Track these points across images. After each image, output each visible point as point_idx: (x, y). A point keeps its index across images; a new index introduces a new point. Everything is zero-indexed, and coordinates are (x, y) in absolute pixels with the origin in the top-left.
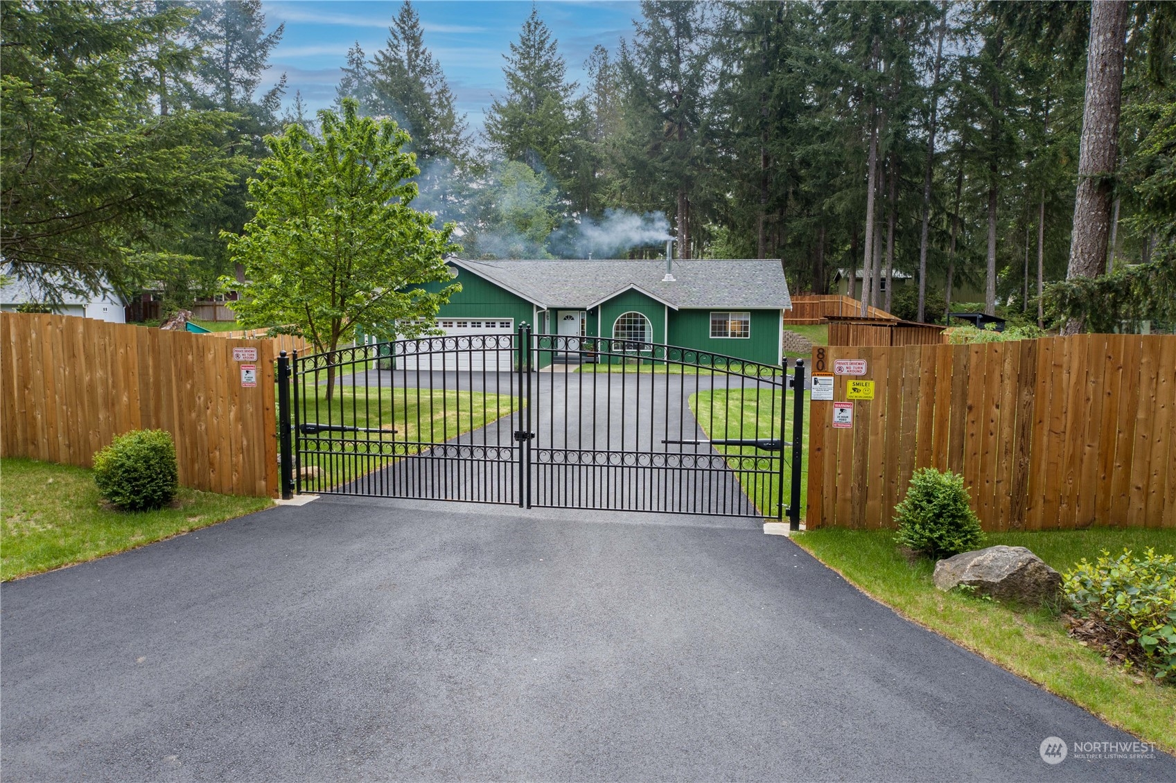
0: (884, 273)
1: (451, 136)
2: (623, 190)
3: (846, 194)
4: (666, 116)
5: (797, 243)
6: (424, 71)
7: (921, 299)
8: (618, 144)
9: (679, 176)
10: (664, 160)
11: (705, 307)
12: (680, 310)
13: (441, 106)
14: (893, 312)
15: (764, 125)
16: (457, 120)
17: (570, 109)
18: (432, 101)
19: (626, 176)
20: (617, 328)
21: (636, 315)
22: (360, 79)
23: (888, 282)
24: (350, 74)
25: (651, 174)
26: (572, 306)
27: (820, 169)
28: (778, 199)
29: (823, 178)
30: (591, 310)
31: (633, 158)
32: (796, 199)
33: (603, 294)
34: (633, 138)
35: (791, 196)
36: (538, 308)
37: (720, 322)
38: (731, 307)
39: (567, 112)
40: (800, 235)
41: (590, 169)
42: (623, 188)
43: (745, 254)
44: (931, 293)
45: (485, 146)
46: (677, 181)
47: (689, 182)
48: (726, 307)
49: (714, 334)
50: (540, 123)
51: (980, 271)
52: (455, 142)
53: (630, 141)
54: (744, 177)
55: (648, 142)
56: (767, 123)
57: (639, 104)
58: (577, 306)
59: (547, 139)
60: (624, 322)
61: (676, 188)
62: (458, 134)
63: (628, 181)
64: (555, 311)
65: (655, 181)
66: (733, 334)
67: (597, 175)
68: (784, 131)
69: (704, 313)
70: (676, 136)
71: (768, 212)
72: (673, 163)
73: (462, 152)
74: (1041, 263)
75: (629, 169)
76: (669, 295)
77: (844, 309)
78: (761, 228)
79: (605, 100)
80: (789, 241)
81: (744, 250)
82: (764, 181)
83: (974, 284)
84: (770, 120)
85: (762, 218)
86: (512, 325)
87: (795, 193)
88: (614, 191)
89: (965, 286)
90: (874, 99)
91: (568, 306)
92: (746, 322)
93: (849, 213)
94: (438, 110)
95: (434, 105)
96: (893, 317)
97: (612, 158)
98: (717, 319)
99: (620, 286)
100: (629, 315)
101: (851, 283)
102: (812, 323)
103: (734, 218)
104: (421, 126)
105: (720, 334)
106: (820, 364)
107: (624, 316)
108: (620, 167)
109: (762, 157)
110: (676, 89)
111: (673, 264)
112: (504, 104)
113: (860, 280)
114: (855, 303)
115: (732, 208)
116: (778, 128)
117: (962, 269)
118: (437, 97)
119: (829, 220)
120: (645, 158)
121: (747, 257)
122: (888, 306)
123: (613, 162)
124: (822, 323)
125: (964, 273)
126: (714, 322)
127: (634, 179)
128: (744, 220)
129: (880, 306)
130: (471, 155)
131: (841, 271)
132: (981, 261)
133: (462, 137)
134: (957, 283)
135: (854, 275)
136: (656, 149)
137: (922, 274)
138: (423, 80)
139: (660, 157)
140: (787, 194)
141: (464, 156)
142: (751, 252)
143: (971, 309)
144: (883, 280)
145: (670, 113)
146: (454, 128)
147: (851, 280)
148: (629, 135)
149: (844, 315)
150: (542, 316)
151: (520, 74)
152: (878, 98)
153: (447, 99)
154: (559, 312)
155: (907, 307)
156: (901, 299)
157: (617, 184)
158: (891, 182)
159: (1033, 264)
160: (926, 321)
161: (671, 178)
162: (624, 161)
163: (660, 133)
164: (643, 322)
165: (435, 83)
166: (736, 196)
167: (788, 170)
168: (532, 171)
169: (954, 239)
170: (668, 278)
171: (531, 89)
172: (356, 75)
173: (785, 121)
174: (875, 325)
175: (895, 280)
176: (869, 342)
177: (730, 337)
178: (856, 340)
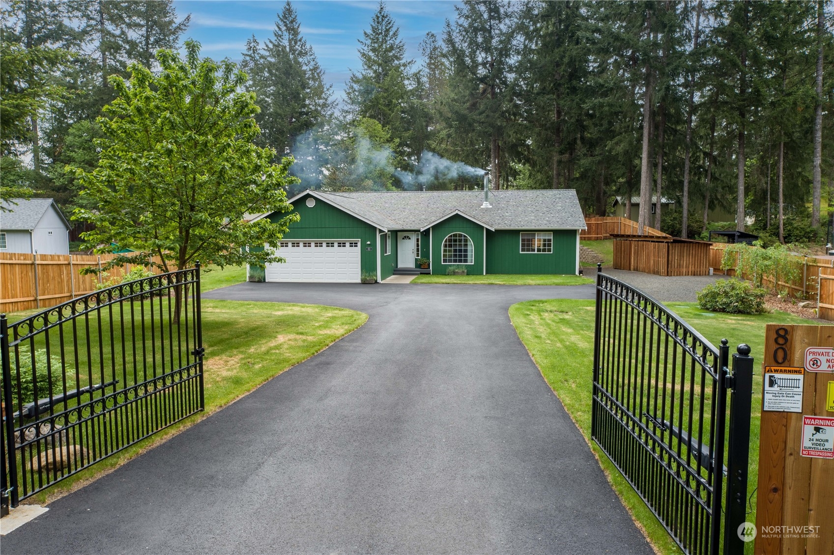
0: (654, 199)
1: (321, 101)
2: (449, 137)
3: (624, 137)
4: (483, 80)
5: (583, 176)
6: (301, 54)
7: (685, 220)
8: (444, 102)
9: (492, 125)
10: (481, 114)
11: (517, 228)
12: (497, 231)
13: (314, 79)
14: (662, 230)
15: (557, 86)
16: (325, 90)
17: (408, 79)
18: (307, 76)
19: (451, 126)
20: (445, 246)
21: (460, 235)
22: (255, 61)
23: (659, 206)
24: (248, 58)
25: (470, 125)
26: (409, 228)
27: (603, 118)
28: (569, 144)
29: (605, 125)
30: (424, 231)
31: (457, 112)
32: (582, 143)
33: (433, 219)
34: (456, 97)
35: (579, 142)
36: (381, 231)
37: (528, 240)
38: (537, 228)
39: (406, 82)
40: (586, 171)
41: (424, 124)
42: (449, 136)
43: (542, 186)
44: (691, 215)
45: (346, 108)
46: (491, 130)
47: (500, 131)
48: (533, 228)
49: (523, 250)
50: (386, 90)
51: (730, 197)
52: (324, 105)
53: (454, 100)
54: (542, 126)
55: (468, 100)
56: (559, 85)
57: (461, 71)
58: (412, 228)
59: (392, 102)
60: (450, 241)
61: (490, 135)
62: (326, 100)
63: (452, 130)
64: (395, 233)
65: (474, 130)
66: (539, 250)
67: (429, 129)
68: (574, 90)
69: (516, 232)
70: (489, 96)
71: (561, 153)
72: (488, 116)
73: (329, 113)
74: (781, 190)
75: (453, 121)
76: (487, 218)
77: (623, 228)
78: (555, 166)
79: (435, 73)
80: (578, 175)
81: (542, 183)
82: (557, 130)
83: (725, 207)
84: (562, 81)
85: (556, 158)
86: (359, 245)
87: (582, 138)
88: (442, 138)
89: (718, 208)
90: (649, 60)
91: (405, 228)
92: (549, 240)
93: (626, 153)
94: (311, 82)
95: (309, 79)
96: (664, 235)
97: (440, 113)
98: (526, 238)
99: (448, 211)
100: (455, 235)
101: (627, 207)
102: (597, 239)
103: (535, 158)
104: (299, 94)
105: (528, 250)
106: (780, 354)
107: (451, 236)
108: (447, 120)
109: (555, 112)
110: (489, 59)
111: (489, 193)
112: (360, 77)
113: (637, 206)
114: (632, 223)
115: (533, 150)
116: (568, 88)
117: (716, 196)
118: (310, 72)
119: (609, 160)
120: (466, 112)
121: (544, 188)
122: (658, 225)
123: (441, 116)
124: (606, 238)
125: (717, 199)
126: (523, 240)
127: (458, 128)
128: (543, 159)
129: (652, 225)
130: (335, 115)
131: (619, 198)
132: (732, 189)
133: (329, 102)
134: (712, 207)
135: (630, 201)
136: (474, 106)
137: (685, 200)
138: (300, 60)
139: (477, 112)
140: (576, 139)
141: (331, 115)
142: (548, 184)
143: (723, 227)
144: (654, 205)
145: (485, 77)
146: (323, 95)
147: (627, 204)
148: (453, 95)
149: (622, 233)
150: (384, 237)
151: (371, 54)
152: (651, 60)
153: (318, 74)
154: (399, 234)
155: (673, 226)
156: (668, 219)
157: (444, 133)
158: (660, 128)
159: (775, 192)
160: (688, 237)
161: (486, 128)
162: (450, 115)
163: (477, 94)
164: (466, 241)
165: (309, 62)
166: (535, 141)
167: (577, 121)
168: (380, 125)
169: (709, 172)
170: (486, 205)
171: (379, 65)
172: (252, 58)
173: (574, 82)
174: (652, 241)
175: (663, 205)
176: (648, 255)
177: (536, 252)
178: (637, 254)
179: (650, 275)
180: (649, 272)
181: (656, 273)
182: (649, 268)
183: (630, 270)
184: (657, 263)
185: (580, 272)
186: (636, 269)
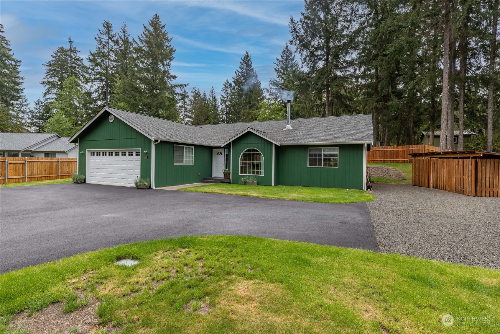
0: (456, 132)
11: (304, 143)
20: (242, 159)
21: (254, 150)
23: (461, 138)
37: (315, 155)
38: (324, 143)
48: (319, 143)
49: (310, 164)
60: (246, 155)
64: (211, 148)
66: (325, 164)
69: (303, 148)
76: (282, 137)
86: (140, 153)
91: (216, 145)
92: (336, 155)
98: (313, 153)
100: (250, 150)
102: (404, 162)
105: (315, 164)
107: (246, 151)
113: (439, 137)
126: (310, 155)
135: (433, 134)
144: (457, 136)
147: (431, 137)
154: (214, 150)
164: (258, 155)
170: (288, 127)
174: (454, 158)
175: (465, 136)
176: (449, 173)
177: (322, 167)
178: (436, 171)
179: (452, 194)
180: (451, 191)
181: (461, 191)
182: (451, 187)
183: (429, 187)
184: (461, 181)
185: (368, 188)
186: (436, 187)
